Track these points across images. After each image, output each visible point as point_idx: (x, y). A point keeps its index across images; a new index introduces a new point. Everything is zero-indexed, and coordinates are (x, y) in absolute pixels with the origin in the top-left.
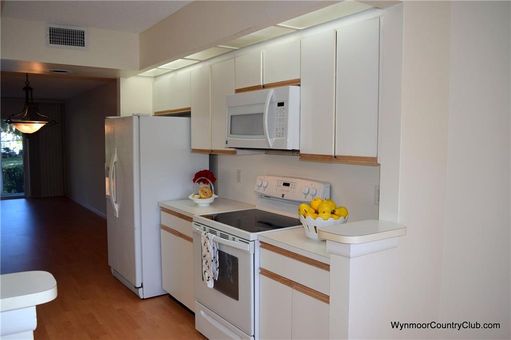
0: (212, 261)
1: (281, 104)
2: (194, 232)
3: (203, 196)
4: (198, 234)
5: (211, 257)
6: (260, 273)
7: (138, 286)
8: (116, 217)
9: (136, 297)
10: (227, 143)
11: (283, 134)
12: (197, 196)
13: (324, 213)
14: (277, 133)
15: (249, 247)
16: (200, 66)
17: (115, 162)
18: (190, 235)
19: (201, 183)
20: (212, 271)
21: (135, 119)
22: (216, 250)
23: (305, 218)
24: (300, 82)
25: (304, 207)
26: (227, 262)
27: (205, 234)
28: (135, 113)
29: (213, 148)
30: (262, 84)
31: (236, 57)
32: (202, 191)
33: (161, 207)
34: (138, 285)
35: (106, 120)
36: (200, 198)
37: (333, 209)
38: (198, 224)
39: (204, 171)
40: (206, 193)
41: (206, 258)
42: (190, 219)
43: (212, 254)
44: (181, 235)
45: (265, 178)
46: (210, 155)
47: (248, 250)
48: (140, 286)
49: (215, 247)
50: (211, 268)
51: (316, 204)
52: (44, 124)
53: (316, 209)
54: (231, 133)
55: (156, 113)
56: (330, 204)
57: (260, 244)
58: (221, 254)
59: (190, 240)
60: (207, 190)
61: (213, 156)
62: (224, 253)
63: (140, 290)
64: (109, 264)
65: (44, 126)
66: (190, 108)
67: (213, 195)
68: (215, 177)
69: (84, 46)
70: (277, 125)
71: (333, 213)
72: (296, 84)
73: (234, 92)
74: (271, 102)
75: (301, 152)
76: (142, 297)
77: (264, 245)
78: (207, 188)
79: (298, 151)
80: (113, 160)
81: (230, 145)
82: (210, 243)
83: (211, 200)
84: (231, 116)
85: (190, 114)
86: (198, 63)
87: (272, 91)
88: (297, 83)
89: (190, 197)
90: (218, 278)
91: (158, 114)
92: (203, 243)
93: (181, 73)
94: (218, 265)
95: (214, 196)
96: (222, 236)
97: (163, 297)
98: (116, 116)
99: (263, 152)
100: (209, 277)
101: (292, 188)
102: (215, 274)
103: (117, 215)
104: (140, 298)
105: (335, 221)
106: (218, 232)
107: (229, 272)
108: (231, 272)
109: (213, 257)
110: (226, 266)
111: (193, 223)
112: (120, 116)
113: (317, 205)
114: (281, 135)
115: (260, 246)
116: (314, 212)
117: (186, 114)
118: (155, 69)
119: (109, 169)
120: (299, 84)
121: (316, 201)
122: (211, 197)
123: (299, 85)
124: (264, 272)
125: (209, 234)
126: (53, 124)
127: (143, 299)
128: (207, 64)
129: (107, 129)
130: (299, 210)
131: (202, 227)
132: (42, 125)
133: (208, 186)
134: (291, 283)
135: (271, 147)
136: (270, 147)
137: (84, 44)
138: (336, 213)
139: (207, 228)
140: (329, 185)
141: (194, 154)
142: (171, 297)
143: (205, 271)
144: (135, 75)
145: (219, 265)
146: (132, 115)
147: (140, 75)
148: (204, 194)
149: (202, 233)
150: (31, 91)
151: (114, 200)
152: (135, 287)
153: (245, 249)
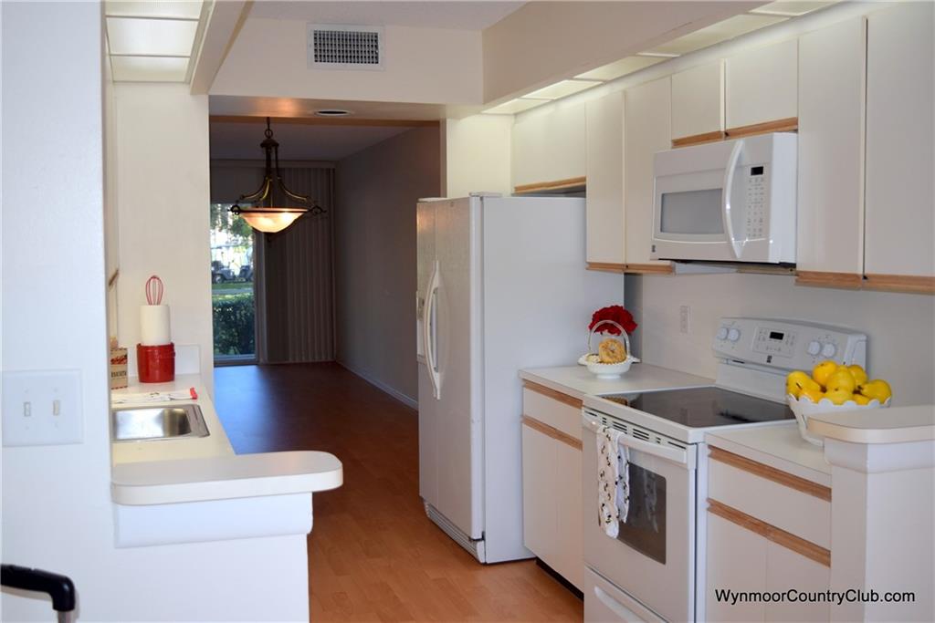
0: (616, 483)
1: (758, 171)
2: (584, 428)
3: (607, 359)
4: (591, 431)
5: (614, 475)
6: (708, 509)
7: (475, 538)
8: (436, 398)
9: (471, 559)
10: (654, 251)
11: (760, 230)
12: (595, 358)
13: (837, 390)
14: (749, 230)
15: (687, 456)
16: (603, 92)
17: (436, 289)
18: (578, 435)
19: (606, 332)
20: (616, 503)
21: (475, 203)
22: (624, 462)
23: (798, 399)
24: (797, 124)
25: (797, 377)
26: (646, 488)
27: (604, 431)
28: (476, 190)
29: (630, 261)
30: (723, 130)
31: (674, 73)
32: (605, 348)
33: (525, 380)
34: (476, 535)
35: (418, 204)
36: (601, 362)
37: (859, 383)
38: (594, 412)
39: (612, 307)
40: (613, 352)
41: (606, 477)
42: (576, 402)
43: (617, 470)
44: (561, 436)
45: (733, 323)
46: (626, 274)
47: (685, 462)
48: (480, 537)
49: (623, 457)
50: (614, 498)
51: (823, 373)
52: (300, 214)
53: (822, 382)
54: (662, 230)
55: (517, 189)
56: (854, 374)
57: (709, 451)
58: (634, 470)
59: (577, 444)
60: (615, 347)
61: (632, 277)
62: (641, 469)
63: (480, 545)
64: (420, 494)
65: (300, 217)
66: (584, 179)
67: (628, 356)
68: (634, 320)
69: (377, 63)
70: (749, 213)
71: (857, 391)
72: (788, 128)
73: (670, 144)
74: (739, 167)
75: (799, 268)
76: (482, 561)
77: (718, 453)
78: (615, 341)
79: (793, 266)
80: (431, 284)
81: (659, 254)
82: (613, 449)
83: (623, 367)
84: (663, 195)
85: (585, 191)
86: (598, 86)
87: (739, 144)
88: (790, 125)
89: (582, 360)
90: (628, 519)
91: (523, 191)
92: (600, 447)
93: (566, 106)
94: (628, 492)
95: (630, 359)
96: (638, 434)
97: (525, 564)
98: (439, 196)
99: (733, 269)
100: (610, 516)
101: (787, 343)
102: (622, 509)
103: (439, 393)
104: (478, 562)
105: (860, 406)
106: (630, 428)
107: (651, 508)
108: (654, 509)
109: (617, 476)
110: (645, 496)
111: (583, 409)
112: (446, 196)
113: (826, 375)
114: (757, 233)
115: (710, 456)
116: (818, 387)
117: (577, 190)
118: (516, 100)
119: (423, 303)
120: (795, 127)
121: (823, 367)
122: (623, 360)
123: (796, 131)
124: (717, 508)
125: (612, 430)
126: (316, 213)
127: (485, 564)
128: (619, 87)
129: (422, 222)
130: (787, 384)
131: (600, 417)
132: (296, 216)
133: (619, 339)
134: (765, 529)
135: (739, 258)
136: (735, 256)
137: (377, 58)
138: (864, 391)
139: (610, 420)
140: (864, 338)
141: (592, 273)
142: (539, 563)
143: (603, 505)
144: (479, 113)
145: (631, 492)
146: (468, 196)
147: (485, 112)
148: (608, 355)
149: (597, 428)
150: (276, 149)
151: (432, 364)
152: (471, 540)
153: (680, 461)
